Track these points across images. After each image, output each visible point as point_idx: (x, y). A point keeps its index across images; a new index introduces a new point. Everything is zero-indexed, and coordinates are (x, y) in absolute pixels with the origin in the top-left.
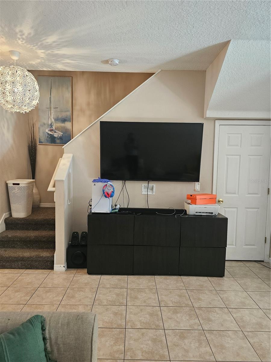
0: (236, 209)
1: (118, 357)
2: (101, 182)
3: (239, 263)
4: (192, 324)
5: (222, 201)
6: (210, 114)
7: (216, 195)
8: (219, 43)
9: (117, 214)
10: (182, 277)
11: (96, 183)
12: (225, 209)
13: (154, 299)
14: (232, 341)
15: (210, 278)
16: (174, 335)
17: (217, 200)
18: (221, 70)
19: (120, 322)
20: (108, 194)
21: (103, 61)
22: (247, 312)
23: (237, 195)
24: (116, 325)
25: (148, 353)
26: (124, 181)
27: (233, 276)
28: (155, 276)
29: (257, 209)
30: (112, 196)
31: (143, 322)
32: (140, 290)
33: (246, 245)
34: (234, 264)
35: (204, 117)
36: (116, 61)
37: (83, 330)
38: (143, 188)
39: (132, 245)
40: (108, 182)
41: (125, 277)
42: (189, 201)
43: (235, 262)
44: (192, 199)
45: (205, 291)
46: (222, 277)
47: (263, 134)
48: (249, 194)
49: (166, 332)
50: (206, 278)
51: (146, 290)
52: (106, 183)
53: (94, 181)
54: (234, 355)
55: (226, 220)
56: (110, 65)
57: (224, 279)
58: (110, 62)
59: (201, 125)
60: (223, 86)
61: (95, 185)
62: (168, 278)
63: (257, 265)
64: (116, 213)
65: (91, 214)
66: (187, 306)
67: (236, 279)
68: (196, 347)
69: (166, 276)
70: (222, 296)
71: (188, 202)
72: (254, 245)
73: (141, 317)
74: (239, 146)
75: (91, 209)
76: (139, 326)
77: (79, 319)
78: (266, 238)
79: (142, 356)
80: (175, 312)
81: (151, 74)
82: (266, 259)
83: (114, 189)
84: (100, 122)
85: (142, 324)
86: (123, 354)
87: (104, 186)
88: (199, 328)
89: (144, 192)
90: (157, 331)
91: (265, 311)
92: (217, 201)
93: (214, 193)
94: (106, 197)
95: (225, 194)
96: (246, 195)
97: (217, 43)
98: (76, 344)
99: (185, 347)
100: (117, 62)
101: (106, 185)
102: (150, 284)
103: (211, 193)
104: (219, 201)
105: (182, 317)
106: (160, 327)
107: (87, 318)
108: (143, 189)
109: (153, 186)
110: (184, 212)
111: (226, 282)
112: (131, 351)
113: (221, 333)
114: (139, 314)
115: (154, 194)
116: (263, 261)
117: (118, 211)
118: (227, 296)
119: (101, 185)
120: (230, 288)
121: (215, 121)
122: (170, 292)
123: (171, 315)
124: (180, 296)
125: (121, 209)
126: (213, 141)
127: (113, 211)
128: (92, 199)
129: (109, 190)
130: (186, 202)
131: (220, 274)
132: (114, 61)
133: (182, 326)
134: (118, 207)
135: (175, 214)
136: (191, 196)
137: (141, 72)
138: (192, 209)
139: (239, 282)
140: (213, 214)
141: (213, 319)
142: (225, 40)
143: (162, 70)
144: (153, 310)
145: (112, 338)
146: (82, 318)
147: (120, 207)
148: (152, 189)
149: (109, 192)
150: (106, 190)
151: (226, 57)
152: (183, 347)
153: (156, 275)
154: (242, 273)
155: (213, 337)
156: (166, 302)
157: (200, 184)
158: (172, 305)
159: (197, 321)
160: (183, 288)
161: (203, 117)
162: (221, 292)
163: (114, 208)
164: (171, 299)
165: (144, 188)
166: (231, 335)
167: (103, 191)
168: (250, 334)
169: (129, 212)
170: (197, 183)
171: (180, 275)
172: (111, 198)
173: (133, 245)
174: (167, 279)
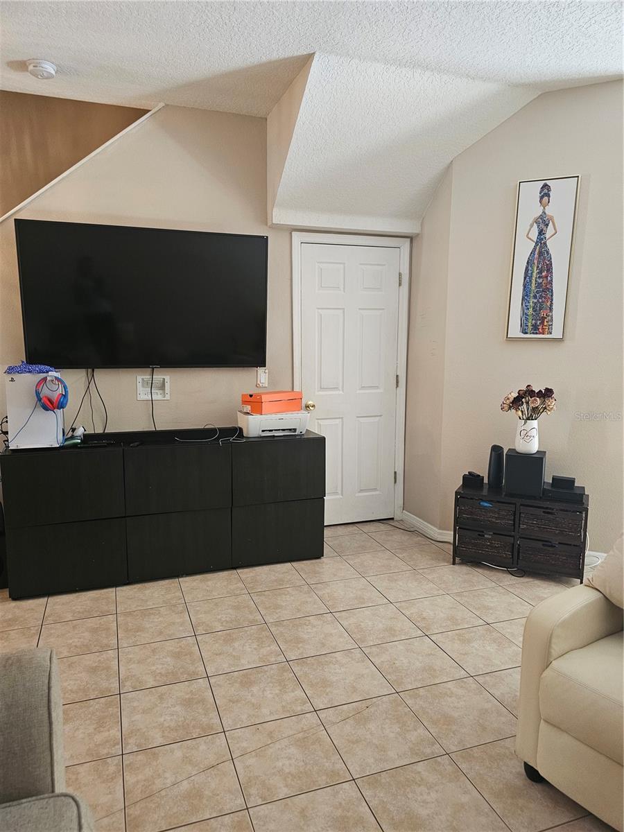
0: (340, 420)
1: (107, 754)
2: (30, 372)
3: (350, 528)
4: (264, 656)
5: (313, 406)
6: (280, 216)
7: (301, 393)
8: (291, 55)
9: (80, 448)
10: (239, 571)
11: (16, 377)
12: (319, 421)
13: (182, 624)
14: (342, 669)
15: (295, 564)
16: (230, 684)
17: (303, 403)
18: (299, 118)
19: (105, 684)
20: (50, 400)
21: (12, 62)
22: (367, 612)
23: (341, 392)
24: (97, 692)
25: (176, 730)
26: (90, 370)
27: (340, 553)
28: (180, 579)
29: (378, 418)
30: (61, 405)
31: (160, 673)
32: (146, 613)
33: (361, 491)
34: (340, 530)
35: (269, 224)
36: (46, 66)
37: (24, 685)
38: (139, 385)
39: (122, 517)
40: (47, 372)
41: (109, 592)
42: (248, 408)
43: (343, 527)
44: (254, 403)
45: (288, 589)
46: (319, 558)
47: (384, 265)
48: (363, 388)
49: (212, 680)
50: (288, 565)
51: (160, 609)
52: (43, 375)
53: (10, 370)
54: (347, 692)
55: (322, 440)
56: (31, 73)
57: (323, 562)
58: (31, 67)
59: (263, 241)
60: (304, 155)
61: (12, 380)
62: (209, 578)
63: (382, 526)
64: (75, 445)
65: (7, 454)
66: (252, 623)
67: (344, 557)
68: (276, 694)
69: (204, 575)
70: (320, 593)
71: (245, 411)
72: (375, 489)
73: (154, 665)
74: (340, 290)
75: (8, 441)
76: (151, 683)
77: (11, 665)
78: (395, 473)
79: (162, 739)
80: (229, 640)
81: (139, 113)
82: (398, 515)
83: (65, 387)
84: (15, 219)
85: (158, 678)
86: (118, 744)
87: (39, 384)
88: (280, 659)
89: (143, 394)
90: (193, 684)
91: (398, 605)
92: (303, 405)
93: (297, 389)
94: (46, 409)
95: (318, 391)
96: (358, 392)
97: (286, 56)
98: (11, 718)
99: (253, 700)
100: (50, 68)
101: (45, 379)
102: (169, 596)
103: (290, 390)
104: (307, 407)
105: (244, 645)
106: (197, 674)
107: (32, 658)
108: (141, 389)
109: (164, 379)
110: (238, 432)
111: (327, 565)
112: (138, 734)
113: (322, 659)
114: (148, 661)
115: (168, 397)
116: (393, 519)
117: (79, 441)
118: (329, 591)
119: (28, 380)
120: (335, 575)
121: (291, 234)
122: (216, 604)
123: (220, 648)
124: (237, 608)
125: (87, 438)
126: (289, 278)
127: (66, 443)
128: (7, 417)
129: (54, 392)
130: (241, 412)
131: (315, 552)
132: (43, 65)
133: (245, 663)
134: (80, 432)
135: (218, 439)
136: (251, 396)
137: (115, 104)
138: (255, 425)
139: (351, 562)
140: (297, 431)
141: (306, 637)
142: (303, 52)
143: (168, 105)
144: (180, 646)
145: (90, 719)
146: (19, 660)
147: (85, 433)
148: (162, 387)
149: (55, 396)
150: (45, 392)
151: (307, 91)
152: (248, 702)
153: (182, 577)
154: (356, 545)
155: (307, 669)
156: (208, 625)
157: (267, 371)
158: (221, 628)
159: (274, 647)
160: (243, 592)
161: (267, 225)
162: (319, 585)
163: (70, 435)
164: (219, 617)
165: (143, 386)
166: (339, 658)
167: (38, 394)
168: (374, 649)
169: (109, 442)
170: (261, 370)
171: (235, 568)
172: (59, 412)
173: (125, 517)
174: (208, 580)
